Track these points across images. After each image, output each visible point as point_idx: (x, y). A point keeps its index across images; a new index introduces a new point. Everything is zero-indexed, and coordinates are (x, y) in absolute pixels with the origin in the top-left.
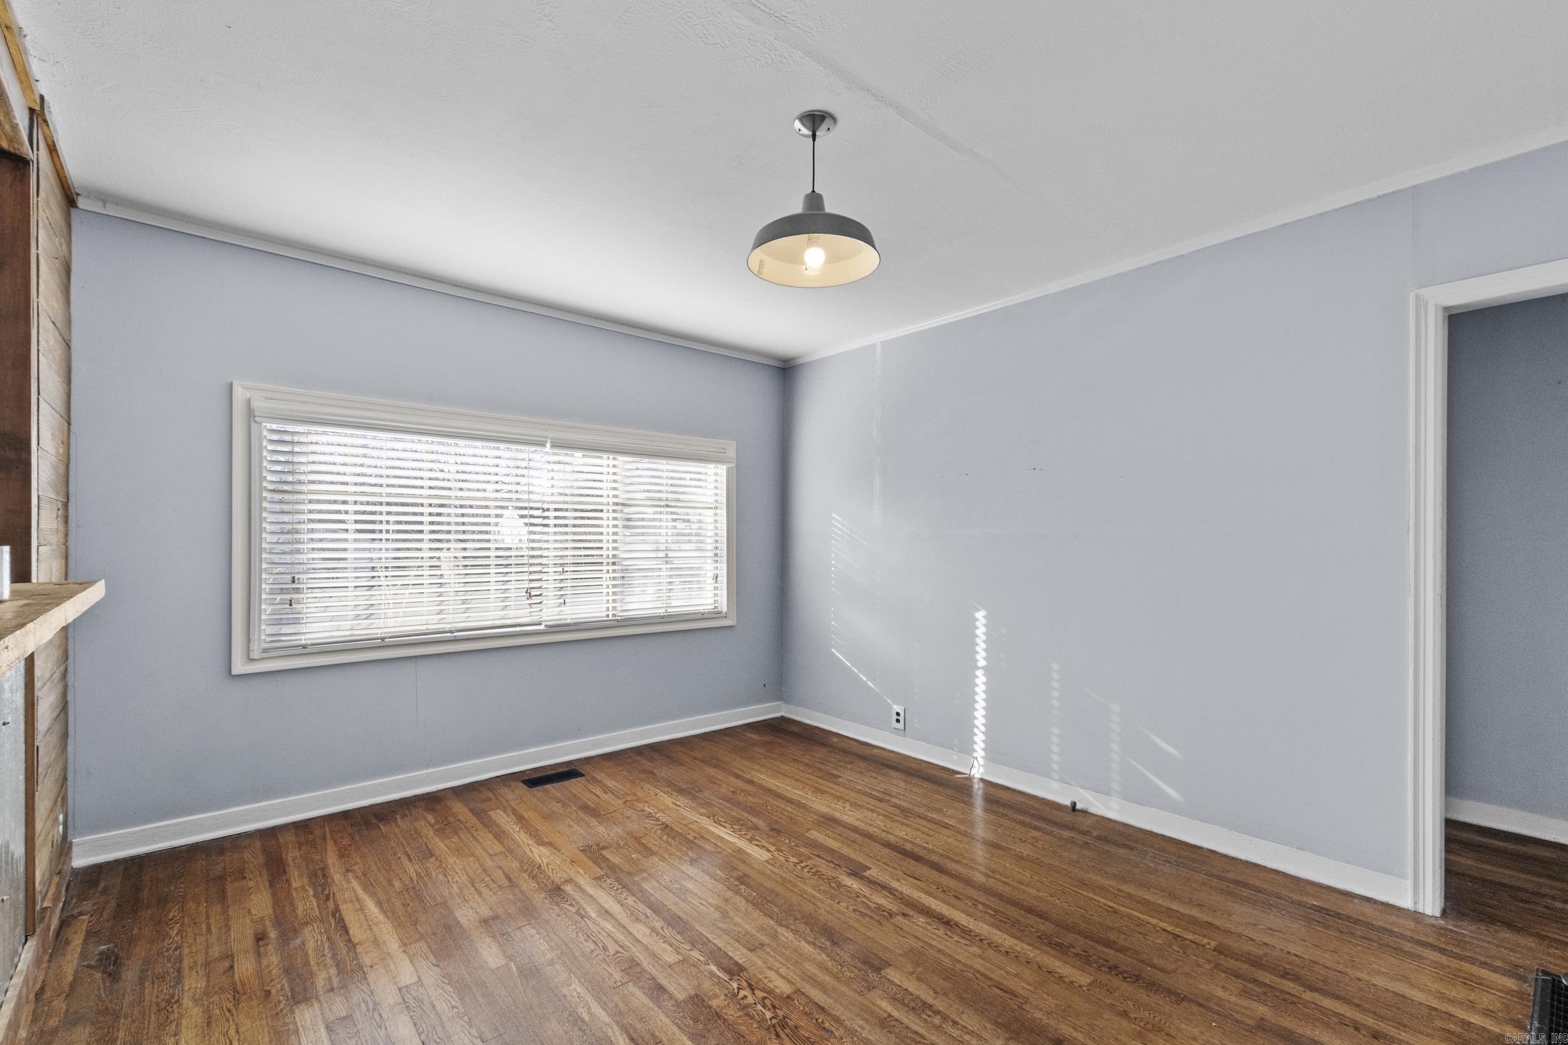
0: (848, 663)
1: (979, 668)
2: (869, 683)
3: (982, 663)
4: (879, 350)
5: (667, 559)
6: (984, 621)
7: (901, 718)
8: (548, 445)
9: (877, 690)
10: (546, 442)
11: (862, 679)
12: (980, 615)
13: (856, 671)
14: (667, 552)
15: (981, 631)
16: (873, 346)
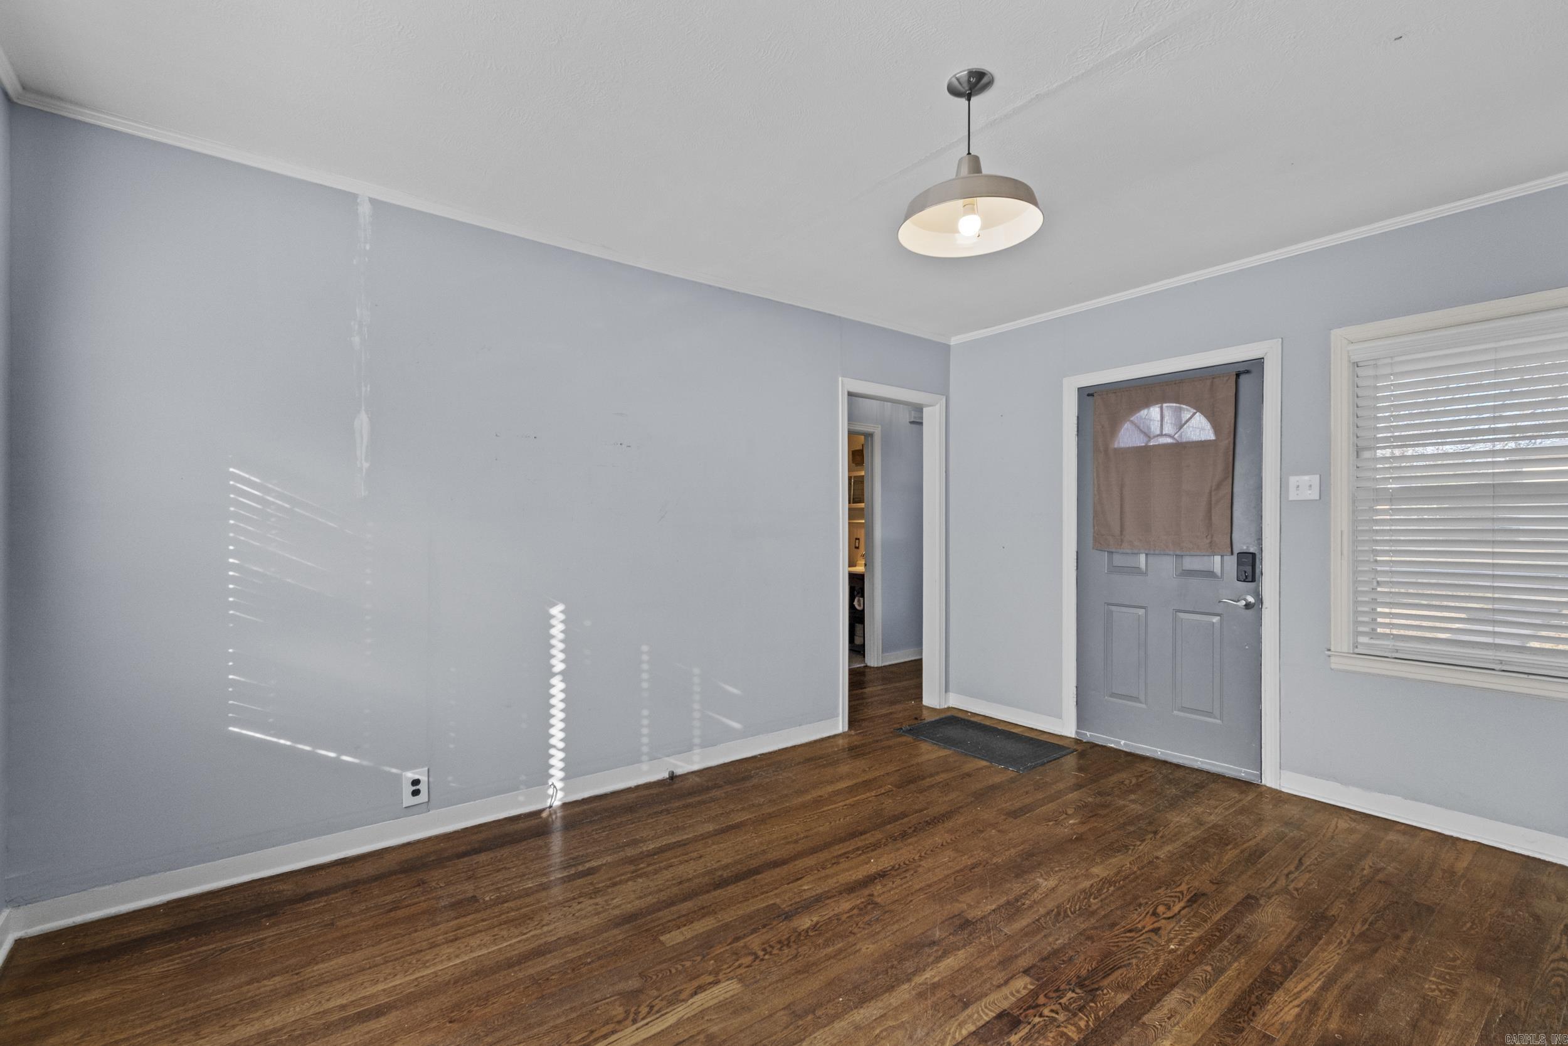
0: (282, 741)
1: (554, 675)
2: (345, 758)
3: (559, 667)
6: (562, 617)
7: (423, 787)
9: (365, 763)
11: (303, 750)
12: (557, 611)
13: (308, 748)
15: (557, 630)
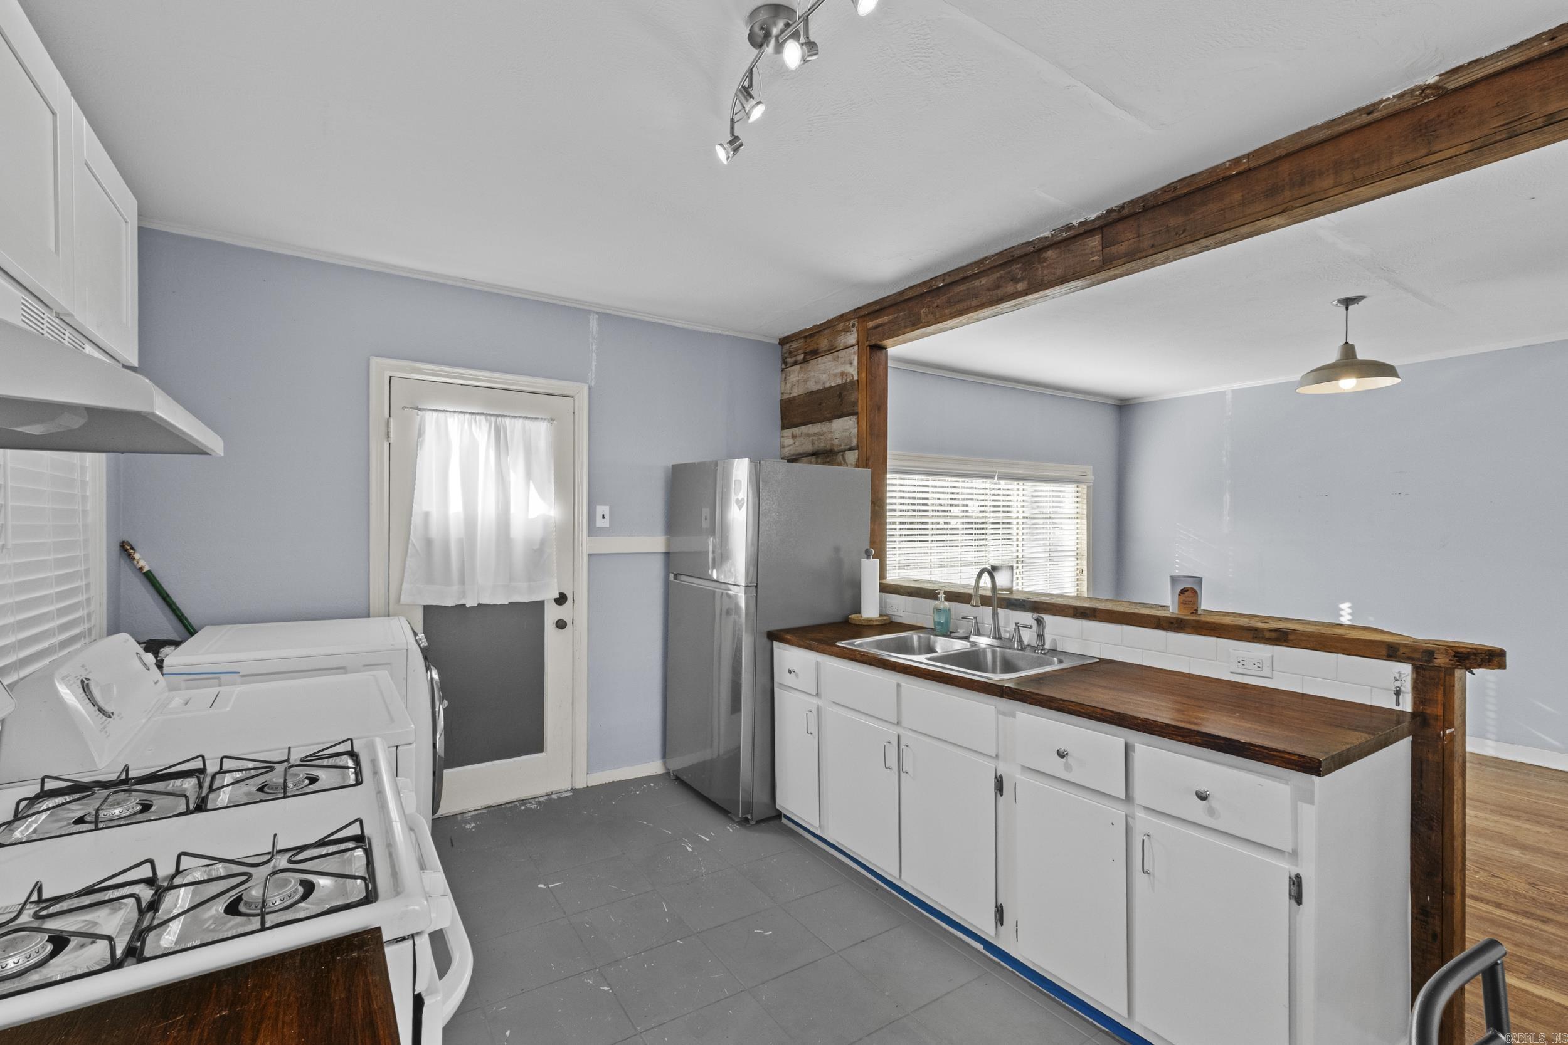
4: (1229, 396)
5: (1050, 558)
6: (1348, 611)
8: (996, 477)
10: (995, 475)
14: (1051, 553)
16: (1224, 393)
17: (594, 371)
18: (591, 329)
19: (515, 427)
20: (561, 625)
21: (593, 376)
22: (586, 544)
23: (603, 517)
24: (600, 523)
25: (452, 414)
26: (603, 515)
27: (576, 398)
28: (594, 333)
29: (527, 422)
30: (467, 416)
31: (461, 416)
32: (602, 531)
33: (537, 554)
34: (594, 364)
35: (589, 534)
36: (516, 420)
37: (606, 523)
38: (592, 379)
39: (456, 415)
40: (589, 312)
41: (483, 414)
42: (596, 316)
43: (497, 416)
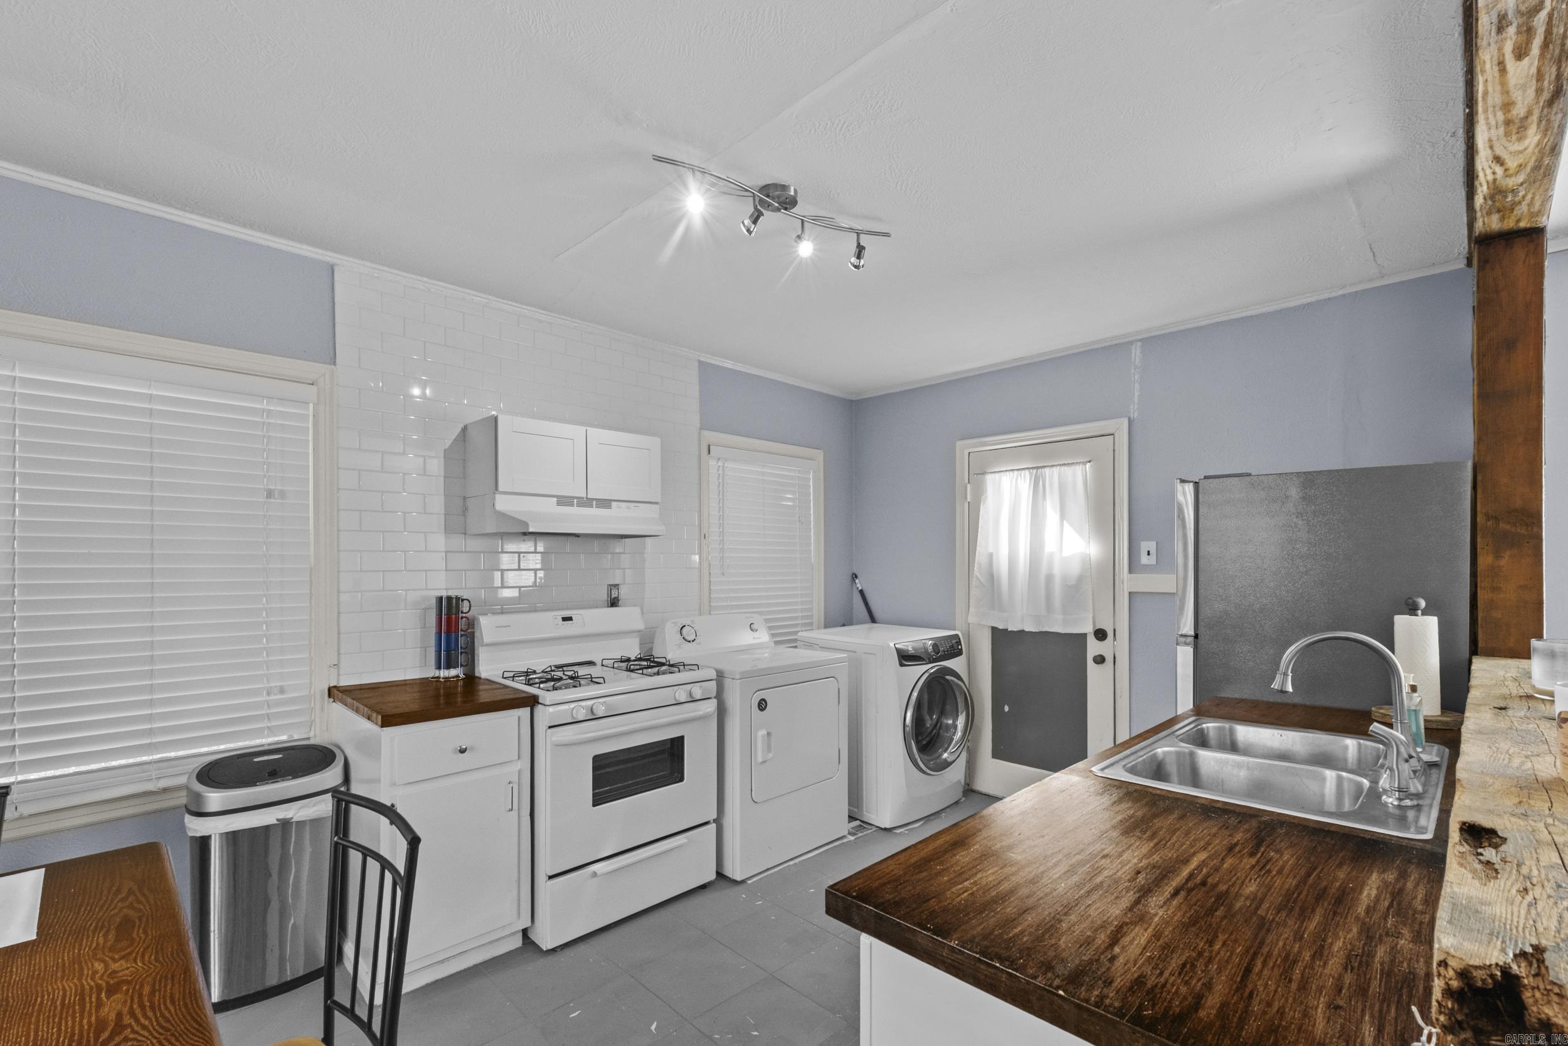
17: (1136, 401)
18: (1133, 360)
19: (1052, 475)
20: (1100, 660)
21: (1136, 407)
22: (1128, 582)
23: (1149, 554)
24: (1145, 560)
25: (1005, 473)
26: (1149, 552)
27: (1116, 435)
28: (1137, 363)
29: (1063, 468)
30: (1016, 472)
31: (1011, 473)
32: (1147, 569)
33: (1074, 589)
34: (1137, 394)
35: (1130, 571)
36: (1054, 469)
37: (1152, 560)
38: (1134, 411)
39: (1008, 473)
40: (1131, 343)
41: (1028, 468)
42: (1139, 344)
43: (1038, 468)
